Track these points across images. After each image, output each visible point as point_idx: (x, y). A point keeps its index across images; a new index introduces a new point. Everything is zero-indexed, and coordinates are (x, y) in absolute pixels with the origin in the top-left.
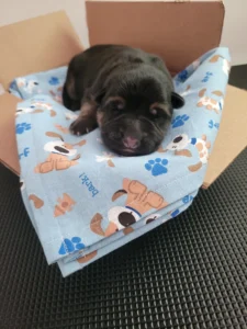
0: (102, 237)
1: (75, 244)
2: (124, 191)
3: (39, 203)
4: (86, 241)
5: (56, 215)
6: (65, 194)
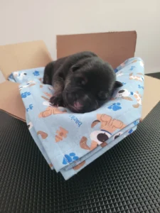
0: (88, 151)
1: (72, 157)
2: (98, 121)
3: (44, 135)
4: (79, 155)
5: (57, 141)
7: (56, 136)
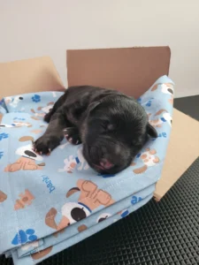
0: (54, 230)
1: (28, 236)
2: (77, 189)
3: (3, 197)
4: (39, 234)
5: (16, 209)
6: (27, 191)
7: (18, 201)
